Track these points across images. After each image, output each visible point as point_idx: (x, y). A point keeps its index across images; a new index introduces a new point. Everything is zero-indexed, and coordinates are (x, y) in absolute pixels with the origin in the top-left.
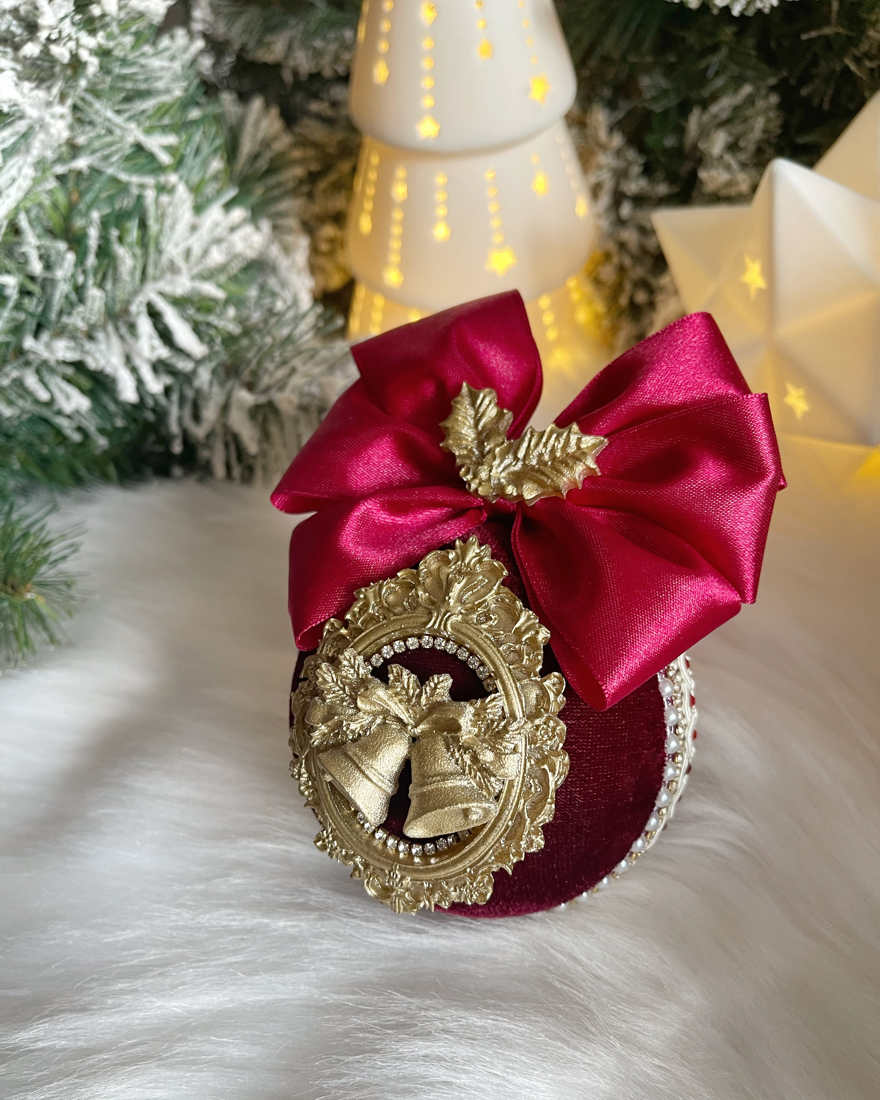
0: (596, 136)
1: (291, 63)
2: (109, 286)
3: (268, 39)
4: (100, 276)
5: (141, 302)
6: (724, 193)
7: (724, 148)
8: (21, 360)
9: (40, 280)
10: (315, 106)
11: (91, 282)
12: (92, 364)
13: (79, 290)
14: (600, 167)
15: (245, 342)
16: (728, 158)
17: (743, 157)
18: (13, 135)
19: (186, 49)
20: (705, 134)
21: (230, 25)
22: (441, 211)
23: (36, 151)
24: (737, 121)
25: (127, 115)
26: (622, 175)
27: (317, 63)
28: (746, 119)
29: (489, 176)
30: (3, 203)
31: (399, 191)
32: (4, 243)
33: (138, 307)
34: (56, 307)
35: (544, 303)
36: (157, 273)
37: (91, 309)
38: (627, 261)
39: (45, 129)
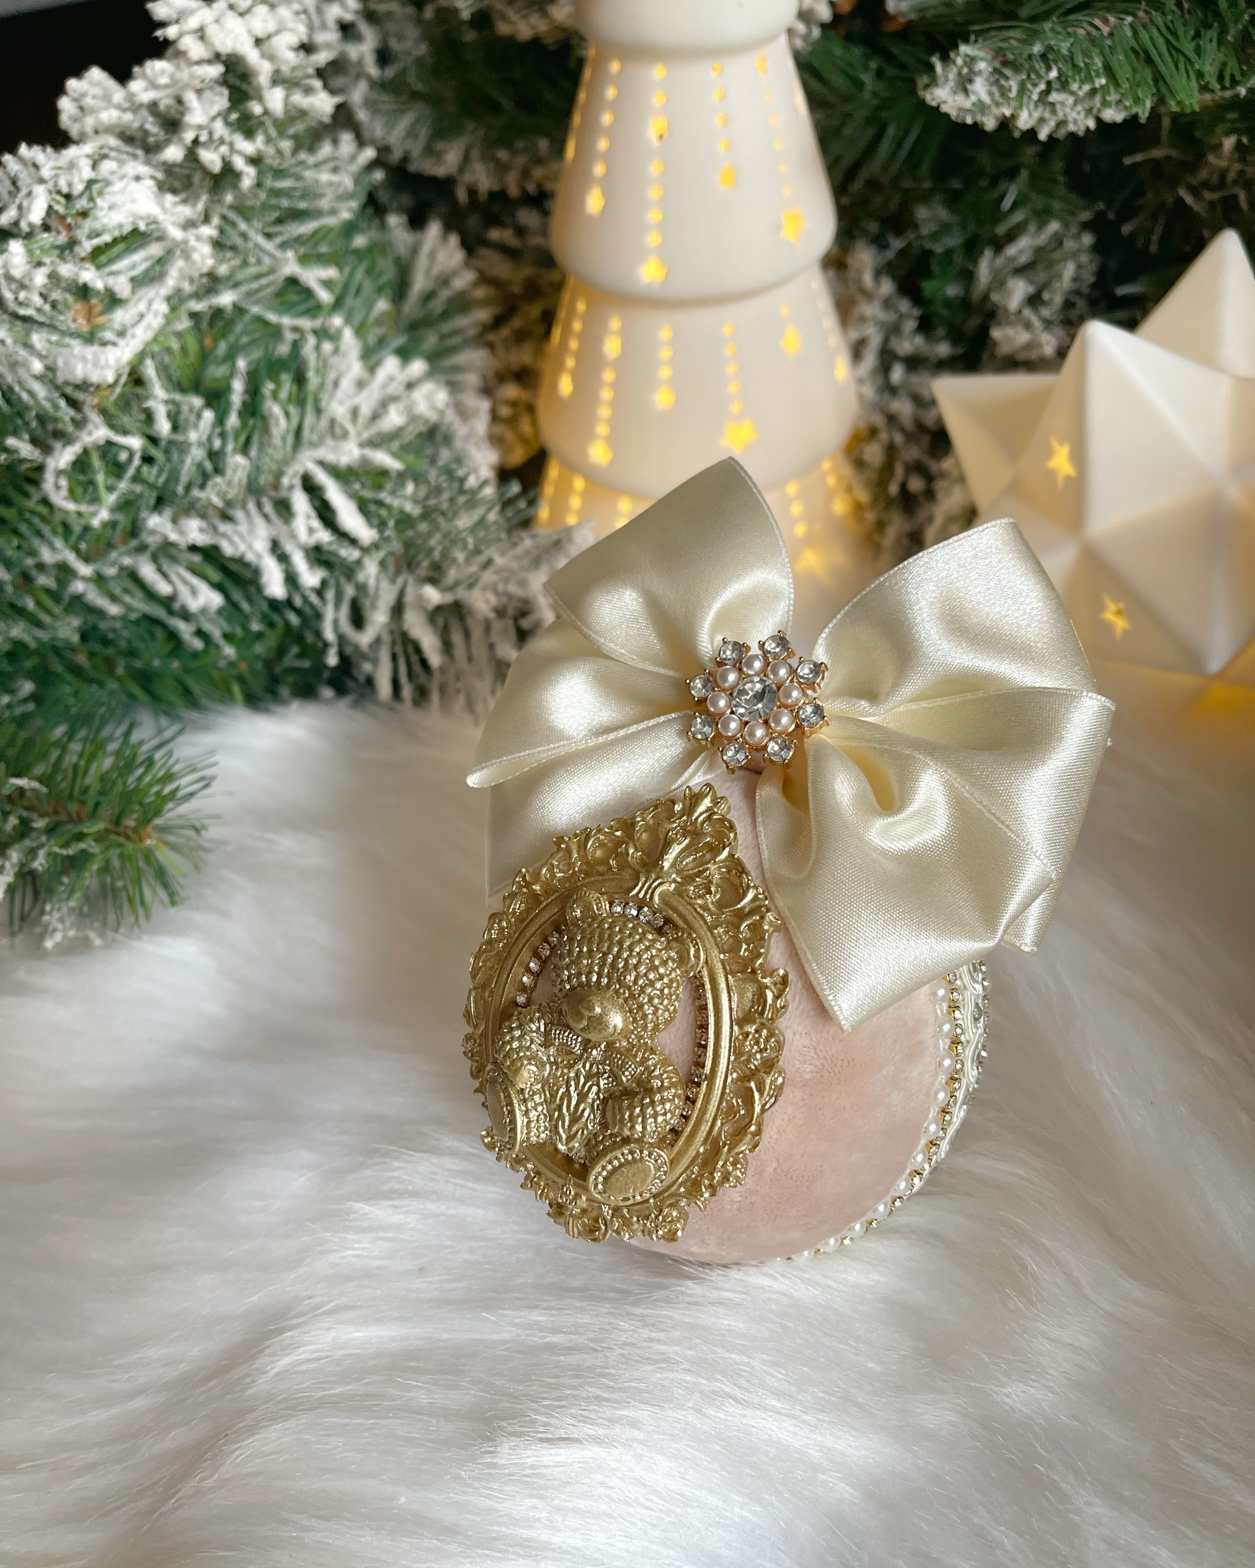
0: (859, 281)
1: (467, 177)
2: (253, 453)
3: (439, 146)
4: (242, 438)
5: (296, 473)
6: (1023, 357)
7: (1023, 300)
8: (134, 543)
9: (163, 443)
10: (495, 234)
11: (230, 447)
12: (228, 550)
13: (216, 457)
14: (863, 319)
15: (423, 527)
16: (1027, 313)
17: (1046, 312)
18: (146, 260)
19: (353, 158)
20: (999, 282)
21: (390, 126)
22: (665, 373)
23: (171, 281)
24: (1040, 267)
25: (279, 240)
26: (892, 330)
27: (501, 179)
28: (1050, 264)
29: (727, 330)
30: (127, 345)
31: (612, 347)
32: (122, 396)
33: (290, 479)
34: (184, 478)
35: (792, 489)
36: (315, 437)
37: (230, 481)
38: (898, 439)
39: (187, 253)
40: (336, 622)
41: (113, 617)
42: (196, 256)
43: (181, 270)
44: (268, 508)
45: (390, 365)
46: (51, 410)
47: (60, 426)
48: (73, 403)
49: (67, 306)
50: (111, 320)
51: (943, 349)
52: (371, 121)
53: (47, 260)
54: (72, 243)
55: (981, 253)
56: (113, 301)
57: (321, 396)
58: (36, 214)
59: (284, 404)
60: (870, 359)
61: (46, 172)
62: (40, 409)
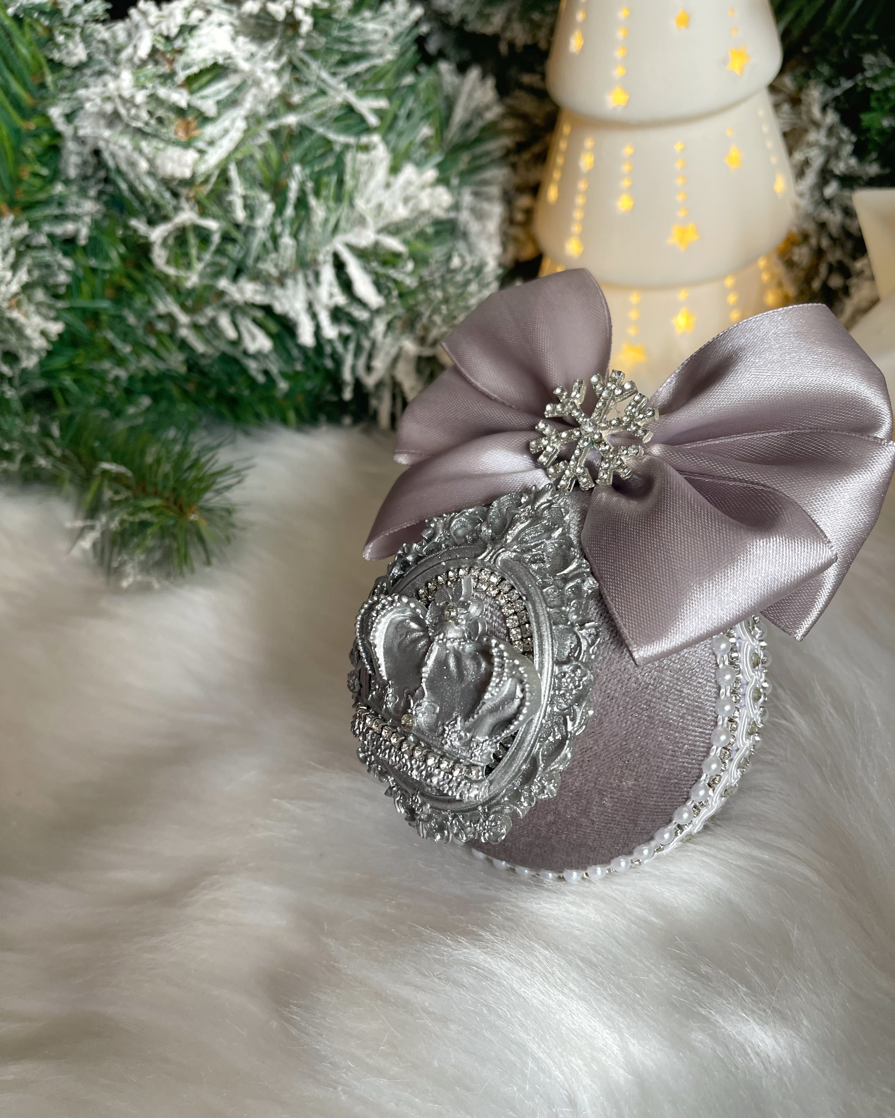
0: (809, 112)
1: (508, 35)
2: (302, 236)
3: (488, 10)
4: (295, 226)
5: (328, 252)
8: (220, 302)
9: (244, 228)
10: (526, 78)
11: (286, 232)
12: (278, 308)
13: (275, 238)
14: (810, 145)
15: (421, 297)
18: (228, 88)
19: (405, 16)
22: (625, 183)
23: (248, 105)
25: (341, 77)
26: (832, 154)
27: (534, 36)
29: (678, 147)
30: (215, 153)
31: (586, 162)
32: (212, 191)
33: (325, 256)
34: (253, 254)
35: (729, 283)
36: (349, 225)
37: (283, 257)
38: (825, 243)
39: (257, 83)
40: (354, 368)
41: (203, 355)
42: (265, 86)
43: (255, 96)
44: (311, 279)
45: (409, 171)
46: (160, 200)
47: (165, 211)
48: (175, 195)
49: (171, 123)
50: (202, 134)
51: (873, 169)
53: (150, 85)
54: (172, 74)
56: (204, 119)
57: (356, 194)
58: (144, 51)
59: (326, 199)
60: (811, 177)
61: (152, 20)
62: (153, 200)
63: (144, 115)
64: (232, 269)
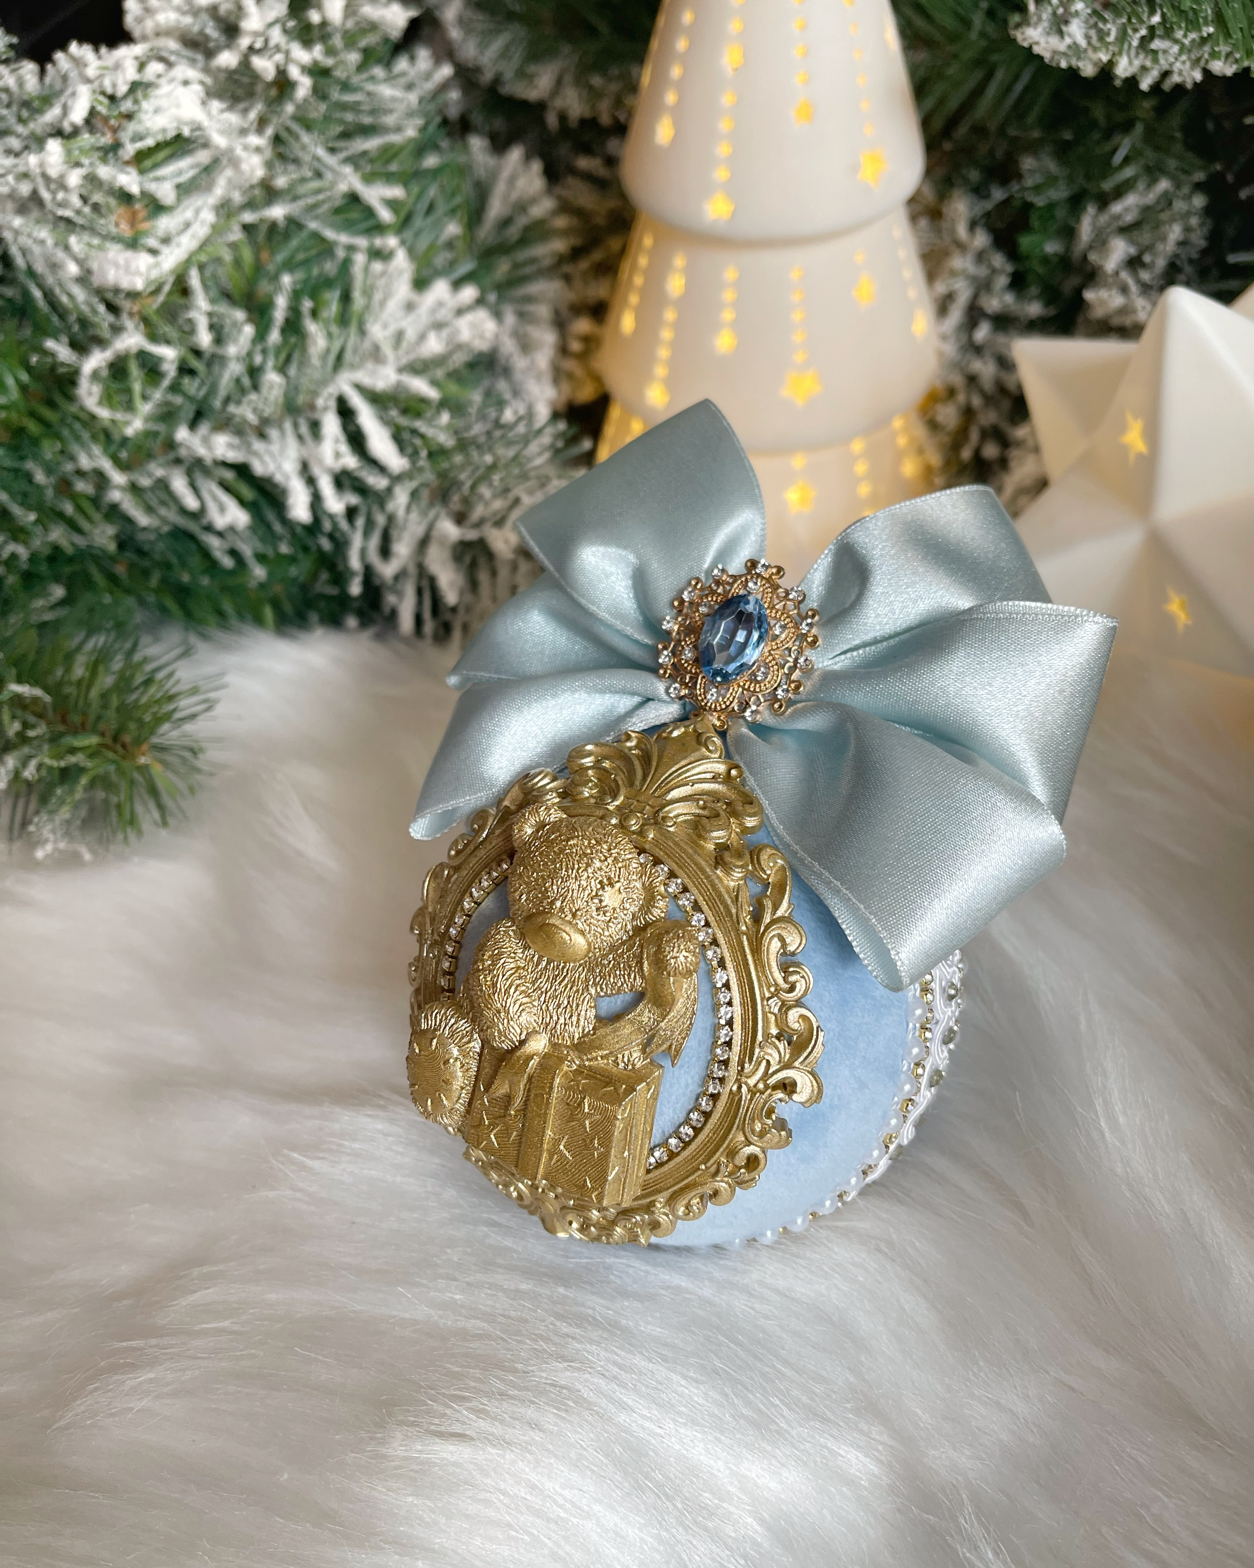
0: (953, 231)
1: (558, 103)
2: (292, 371)
3: (532, 69)
4: (283, 356)
5: (330, 395)
6: (1116, 321)
7: (1122, 261)
8: (171, 456)
9: (206, 356)
10: (584, 163)
11: (270, 364)
12: (259, 469)
13: (254, 373)
14: (953, 273)
15: (458, 459)
16: (1125, 275)
17: (1145, 276)
18: (192, 167)
19: (428, 76)
20: (1100, 242)
21: (483, 46)
22: (728, 315)
23: (219, 190)
24: (1146, 227)
25: (343, 155)
26: (982, 286)
27: (593, 107)
28: (1157, 225)
29: (795, 275)
30: (171, 253)
31: (675, 284)
32: (164, 304)
33: (325, 401)
34: (222, 392)
35: (857, 446)
36: (357, 359)
37: (266, 399)
38: (977, 401)
39: (235, 163)
40: (363, 552)
41: (144, 529)
42: (245, 167)
43: (230, 181)
44: (304, 429)
45: (440, 289)
46: (90, 315)
47: (98, 332)
48: (113, 308)
49: (110, 210)
50: (154, 227)
51: (1034, 309)
52: (464, 40)
53: (86, 161)
54: (116, 146)
55: (1085, 208)
56: (157, 208)
57: (366, 316)
58: (78, 114)
59: (326, 323)
60: (956, 315)
61: (91, 72)
62: (80, 313)
63: (76, 201)
64: (189, 411)
